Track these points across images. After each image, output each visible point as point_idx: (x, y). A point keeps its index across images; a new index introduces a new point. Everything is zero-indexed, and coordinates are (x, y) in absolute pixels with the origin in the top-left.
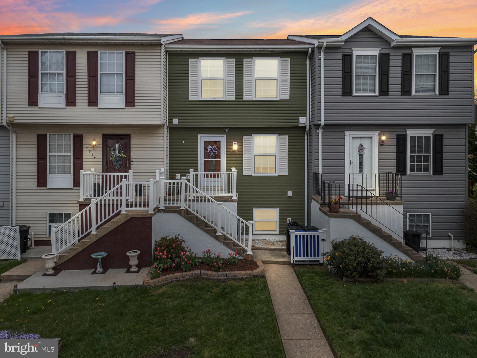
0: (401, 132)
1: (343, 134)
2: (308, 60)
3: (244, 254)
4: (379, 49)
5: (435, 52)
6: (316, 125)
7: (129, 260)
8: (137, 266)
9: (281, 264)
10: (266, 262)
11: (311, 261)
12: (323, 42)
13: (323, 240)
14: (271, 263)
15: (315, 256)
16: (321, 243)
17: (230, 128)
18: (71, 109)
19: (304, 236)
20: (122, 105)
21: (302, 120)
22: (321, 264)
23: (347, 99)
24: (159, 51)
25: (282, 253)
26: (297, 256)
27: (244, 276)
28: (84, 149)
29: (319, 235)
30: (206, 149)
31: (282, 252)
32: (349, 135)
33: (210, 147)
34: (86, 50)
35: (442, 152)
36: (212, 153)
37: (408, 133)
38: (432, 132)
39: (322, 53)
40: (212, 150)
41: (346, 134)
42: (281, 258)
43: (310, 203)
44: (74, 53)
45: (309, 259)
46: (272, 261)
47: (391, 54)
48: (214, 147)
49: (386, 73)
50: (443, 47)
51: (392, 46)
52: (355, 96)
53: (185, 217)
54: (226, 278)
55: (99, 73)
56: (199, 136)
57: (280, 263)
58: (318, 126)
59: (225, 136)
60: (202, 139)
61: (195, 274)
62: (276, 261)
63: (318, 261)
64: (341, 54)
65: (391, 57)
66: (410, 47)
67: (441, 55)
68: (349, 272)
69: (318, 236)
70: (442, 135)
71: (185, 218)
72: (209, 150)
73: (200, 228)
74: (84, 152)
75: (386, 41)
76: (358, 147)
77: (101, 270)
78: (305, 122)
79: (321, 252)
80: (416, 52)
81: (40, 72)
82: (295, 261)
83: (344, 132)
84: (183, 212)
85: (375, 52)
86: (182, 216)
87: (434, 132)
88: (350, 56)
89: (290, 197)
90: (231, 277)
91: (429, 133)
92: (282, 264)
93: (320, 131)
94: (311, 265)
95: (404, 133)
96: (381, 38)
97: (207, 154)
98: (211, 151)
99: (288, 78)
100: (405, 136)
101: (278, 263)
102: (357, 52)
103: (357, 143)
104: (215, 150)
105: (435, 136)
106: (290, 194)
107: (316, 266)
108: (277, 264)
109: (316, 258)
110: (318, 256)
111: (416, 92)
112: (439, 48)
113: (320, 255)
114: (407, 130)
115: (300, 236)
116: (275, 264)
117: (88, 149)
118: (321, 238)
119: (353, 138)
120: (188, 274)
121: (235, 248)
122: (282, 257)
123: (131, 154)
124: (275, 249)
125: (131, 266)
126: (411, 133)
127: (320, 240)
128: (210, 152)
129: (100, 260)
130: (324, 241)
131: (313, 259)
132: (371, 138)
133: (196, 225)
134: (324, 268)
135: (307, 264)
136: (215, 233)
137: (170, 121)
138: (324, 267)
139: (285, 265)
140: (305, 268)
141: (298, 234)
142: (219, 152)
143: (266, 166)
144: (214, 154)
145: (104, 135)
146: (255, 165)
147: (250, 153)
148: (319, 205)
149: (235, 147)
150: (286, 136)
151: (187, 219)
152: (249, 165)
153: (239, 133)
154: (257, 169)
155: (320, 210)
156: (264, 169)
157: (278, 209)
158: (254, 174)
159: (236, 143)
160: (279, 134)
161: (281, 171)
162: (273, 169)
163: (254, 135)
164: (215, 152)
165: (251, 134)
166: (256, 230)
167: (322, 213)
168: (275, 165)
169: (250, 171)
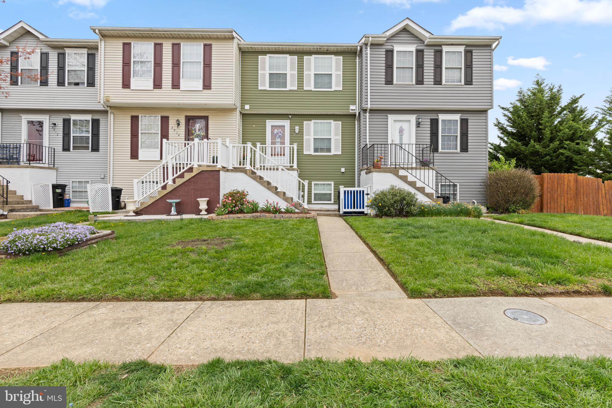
0: (434, 116)
1: (386, 117)
2: (357, 58)
3: (301, 208)
4: (416, 46)
5: (462, 49)
6: (364, 110)
7: (199, 206)
8: (206, 210)
10: (319, 215)
11: (357, 212)
12: (369, 38)
13: (368, 194)
14: (324, 215)
15: (360, 208)
16: (365, 197)
17: (292, 115)
18: (157, 91)
20: (201, 88)
21: (352, 107)
22: (366, 215)
23: (389, 87)
24: (232, 44)
26: (345, 208)
28: (170, 128)
29: (364, 190)
30: (272, 132)
32: (391, 118)
33: (276, 131)
34: (171, 43)
35: (467, 133)
36: (278, 136)
37: (440, 117)
38: (459, 117)
39: (369, 48)
40: (277, 133)
41: (389, 118)
43: (359, 175)
44: (161, 45)
45: (356, 210)
47: (425, 51)
48: (279, 131)
49: (421, 66)
50: (467, 46)
51: (425, 43)
52: (396, 84)
53: (250, 176)
55: (182, 61)
56: (267, 121)
58: (365, 111)
59: (289, 121)
60: (269, 123)
62: (328, 214)
63: (363, 212)
64: (384, 50)
65: (425, 53)
66: (440, 46)
67: (466, 52)
68: (387, 208)
69: (363, 192)
70: (467, 120)
72: (275, 133)
73: (263, 186)
74: (170, 130)
75: (421, 40)
76: (398, 129)
77: (175, 213)
78: (355, 109)
79: (366, 204)
80: (445, 49)
81: (132, 60)
82: (344, 212)
83: (387, 116)
84: (248, 172)
85: (412, 48)
86: (247, 175)
87: (461, 116)
88: (392, 51)
89: (343, 172)
91: (457, 117)
92: (333, 216)
93: (368, 114)
95: (437, 117)
96: (417, 37)
97: (274, 136)
99: (341, 73)
100: (437, 120)
101: (330, 215)
102: (397, 48)
103: (398, 125)
104: (280, 133)
105: (462, 120)
106: (343, 170)
109: (362, 210)
110: (363, 208)
111: (445, 82)
112: (465, 46)
113: (365, 206)
114: (439, 115)
115: (348, 191)
116: (327, 216)
117: (173, 128)
118: (365, 193)
119: (395, 121)
123: (209, 132)
125: (201, 211)
126: (442, 117)
127: (365, 194)
128: (276, 135)
129: (174, 204)
131: (359, 210)
132: (409, 121)
133: (260, 183)
135: (354, 216)
136: (276, 190)
137: (243, 107)
138: (368, 216)
139: (335, 216)
141: (347, 189)
142: (284, 135)
143: (324, 147)
144: (280, 136)
145: (186, 116)
146: (314, 146)
147: (310, 135)
148: (365, 171)
149: (297, 131)
150: (340, 122)
151: (252, 177)
152: (309, 146)
153: (300, 119)
154: (316, 150)
155: (366, 173)
156: (322, 150)
157: (332, 183)
158: (313, 154)
159: (298, 128)
160: (334, 120)
161: (335, 151)
162: (329, 150)
163: (313, 121)
164: (280, 134)
165: (311, 120)
166: (315, 200)
167: (367, 175)
168: (330, 146)
169: (309, 150)
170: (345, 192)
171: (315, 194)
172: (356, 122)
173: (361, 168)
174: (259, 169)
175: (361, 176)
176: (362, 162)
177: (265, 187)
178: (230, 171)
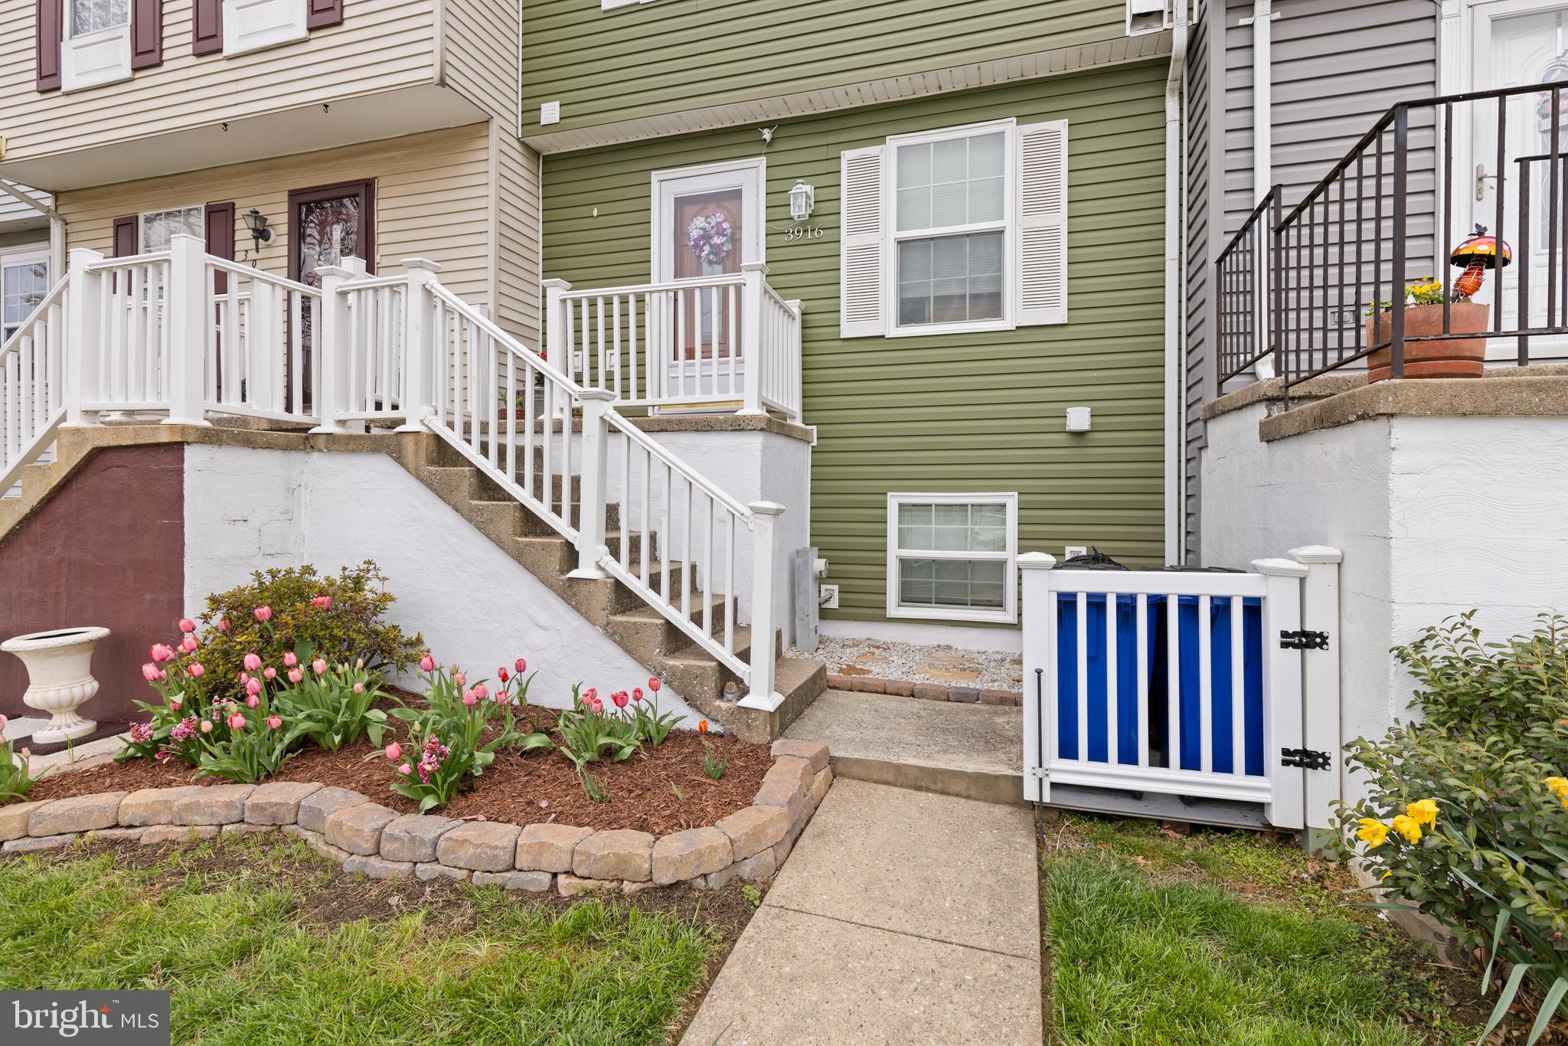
3: (724, 705)
7: (30, 684)
9: (957, 795)
10: (855, 770)
11: (1189, 801)
13: (1305, 640)
14: (891, 778)
15: (1222, 766)
16: (1278, 661)
17: (781, 125)
18: (147, 79)
19: (1133, 598)
20: (302, 24)
21: (1142, 5)
22: (1286, 838)
25: (1000, 720)
26: (1068, 750)
27: (570, 873)
28: (239, 257)
29: (1258, 600)
30: (680, 233)
31: (1005, 713)
33: (697, 224)
36: (707, 248)
40: (706, 237)
42: (973, 750)
45: (1173, 780)
46: (898, 768)
48: (713, 223)
53: (418, 477)
54: (426, 871)
56: (655, 176)
57: (953, 788)
59: (762, 162)
60: (666, 187)
61: (257, 808)
62: (922, 769)
63: (1259, 807)
69: (1253, 609)
71: (421, 480)
72: (695, 234)
73: (488, 536)
78: (1161, 7)
79: (1281, 735)
82: (1054, 786)
84: (409, 444)
86: (408, 470)
90: (461, 874)
92: (968, 797)
94: (1195, 829)
97: (687, 253)
98: (702, 237)
101: (939, 786)
104: (721, 233)
106: (1079, 418)
107: (1232, 846)
108: (928, 790)
109: (1237, 785)
110: (1256, 767)
113: (1272, 756)
115: (1097, 604)
116: (918, 788)
117: (250, 256)
118: (1276, 622)
119: (1499, 23)
120: (209, 805)
121: (671, 662)
122: (981, 746)
123: (377, 258)
124: (967, 695)
127: (1271, 638)
128: (696, 246)
130: (1312, 645)
131: (1205, 782)
133: (470, 520)
134: (1319, 878)
135: (1160, 823)
136: (565, 570)
137: (530, 120)
138: (1313, 867)
139: (985, 800)
140: (1139, 850)
141: (1084, 582)
142: (735, 239)
143: (955, 291)
144: (716, 250)
145: (293, 194)
146: (901, 288)
147: (874, 228)
148: (1260, 413)
149: (799, 209)
150: (1060, 126)
151: (429, 484)
152: (870, 290)
153: (823, 140)
154: (910, 312)
155: (1270, 435)
156: (948, 307)
157: (1012, 501)
158: (894, 331)
159: (808, 188)
160: (1022, 119)
161: (1029, 303)
162: (992, 304)
163: (893, 143)
164: (717, 240)
165: (880, 139)
166: (905, 599)
167: (1283, 451)
168: (999, 280)
169: (873, 315)
170: (1066, 604)
171: (905, 565)
172: (1172, 105)
173: (1211, 398)
174: (567, 427)
175: (1206, 455)
176: (1221, 355)
177: (499, 543)
178: (321, 443)
